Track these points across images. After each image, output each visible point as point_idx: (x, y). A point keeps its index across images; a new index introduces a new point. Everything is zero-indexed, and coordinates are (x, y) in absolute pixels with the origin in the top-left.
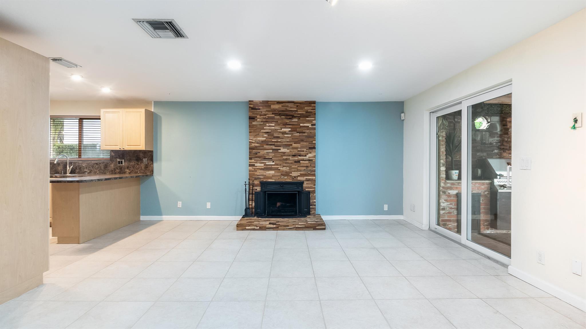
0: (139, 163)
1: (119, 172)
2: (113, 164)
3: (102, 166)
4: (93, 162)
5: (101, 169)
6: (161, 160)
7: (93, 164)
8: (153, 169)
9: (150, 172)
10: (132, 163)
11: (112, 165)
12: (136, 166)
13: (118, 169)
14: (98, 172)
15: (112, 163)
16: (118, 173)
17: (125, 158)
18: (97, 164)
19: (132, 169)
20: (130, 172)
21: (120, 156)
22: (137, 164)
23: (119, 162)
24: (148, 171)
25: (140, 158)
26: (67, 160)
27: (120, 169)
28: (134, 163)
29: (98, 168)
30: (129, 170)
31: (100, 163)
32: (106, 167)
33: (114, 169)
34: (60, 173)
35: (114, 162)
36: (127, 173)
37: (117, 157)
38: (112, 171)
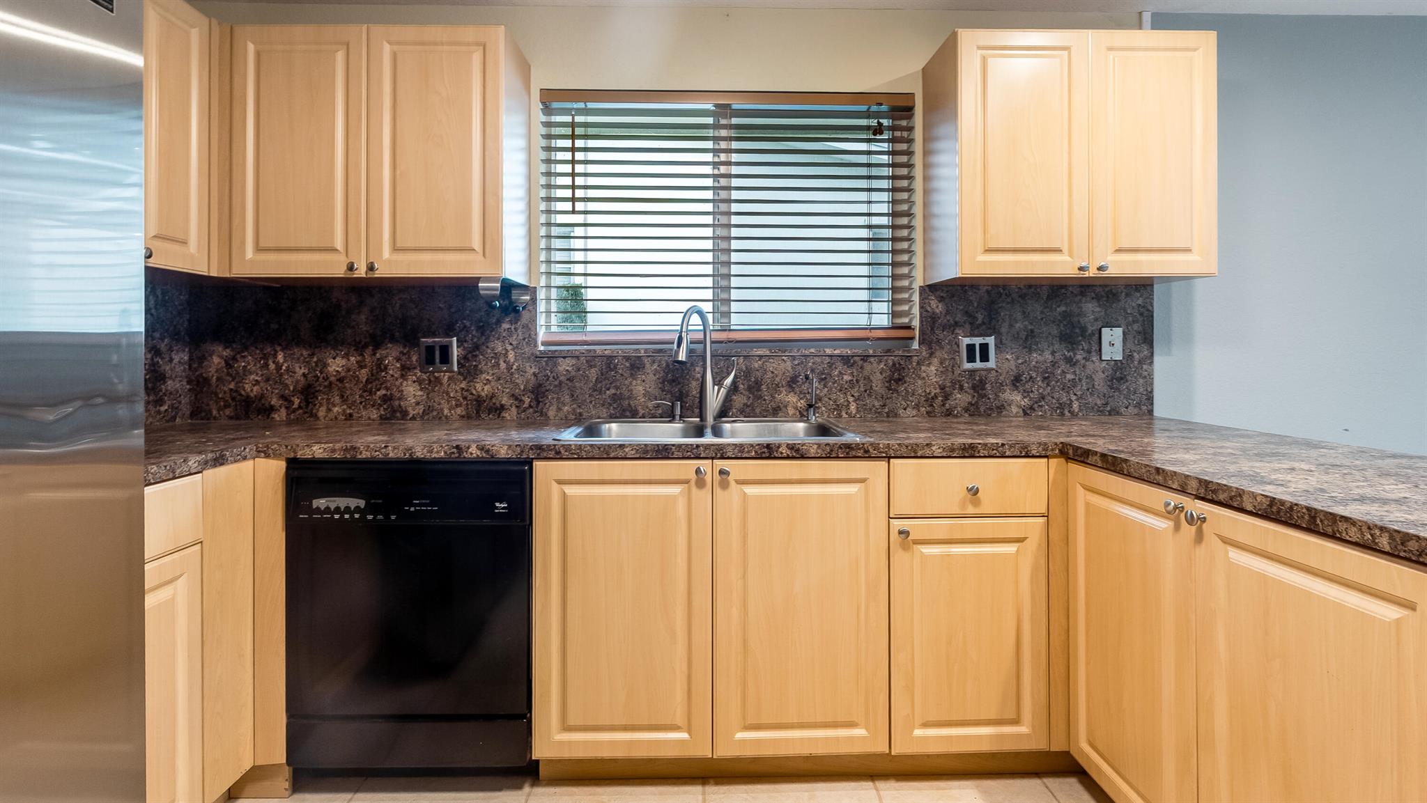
0: (1079, 357)
1: (970, 403)
2: (935, 361)
3: (877, 372)
4: (828, 351)
5: (869, 391)
6: (1188, 340)
7: (828, 359)
8: (1152, 392)
9: (1138, 405)
10: (1042, 357)
11: (933, 368)
12: (1063, 372)
13: (961, 388)
14: (853, 408)
15: (931, 354)
16: (966, 410)
17: (1004, 330)
18: (846, 360)
19: (1039, 387)
20: (1032, 408)
21: (975, 318)
22: (1069, 361)
23: (971, 348)
24: (1127, 398)
25: (1084, 329)
26: (703, 342)
27: (974, 388)
28: (1053, 353)
29: (852, 387)
30: (1026, 393)
31: (865, 358)
32: (900, 380)
33: (942, 388)
34: (641, 412)
35: (942, 348)
36: (1014, 409)
37: (956, 324)
38: (930, 400)
